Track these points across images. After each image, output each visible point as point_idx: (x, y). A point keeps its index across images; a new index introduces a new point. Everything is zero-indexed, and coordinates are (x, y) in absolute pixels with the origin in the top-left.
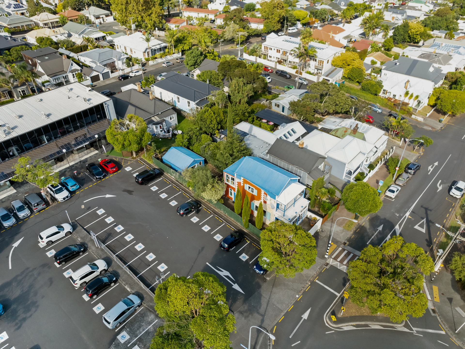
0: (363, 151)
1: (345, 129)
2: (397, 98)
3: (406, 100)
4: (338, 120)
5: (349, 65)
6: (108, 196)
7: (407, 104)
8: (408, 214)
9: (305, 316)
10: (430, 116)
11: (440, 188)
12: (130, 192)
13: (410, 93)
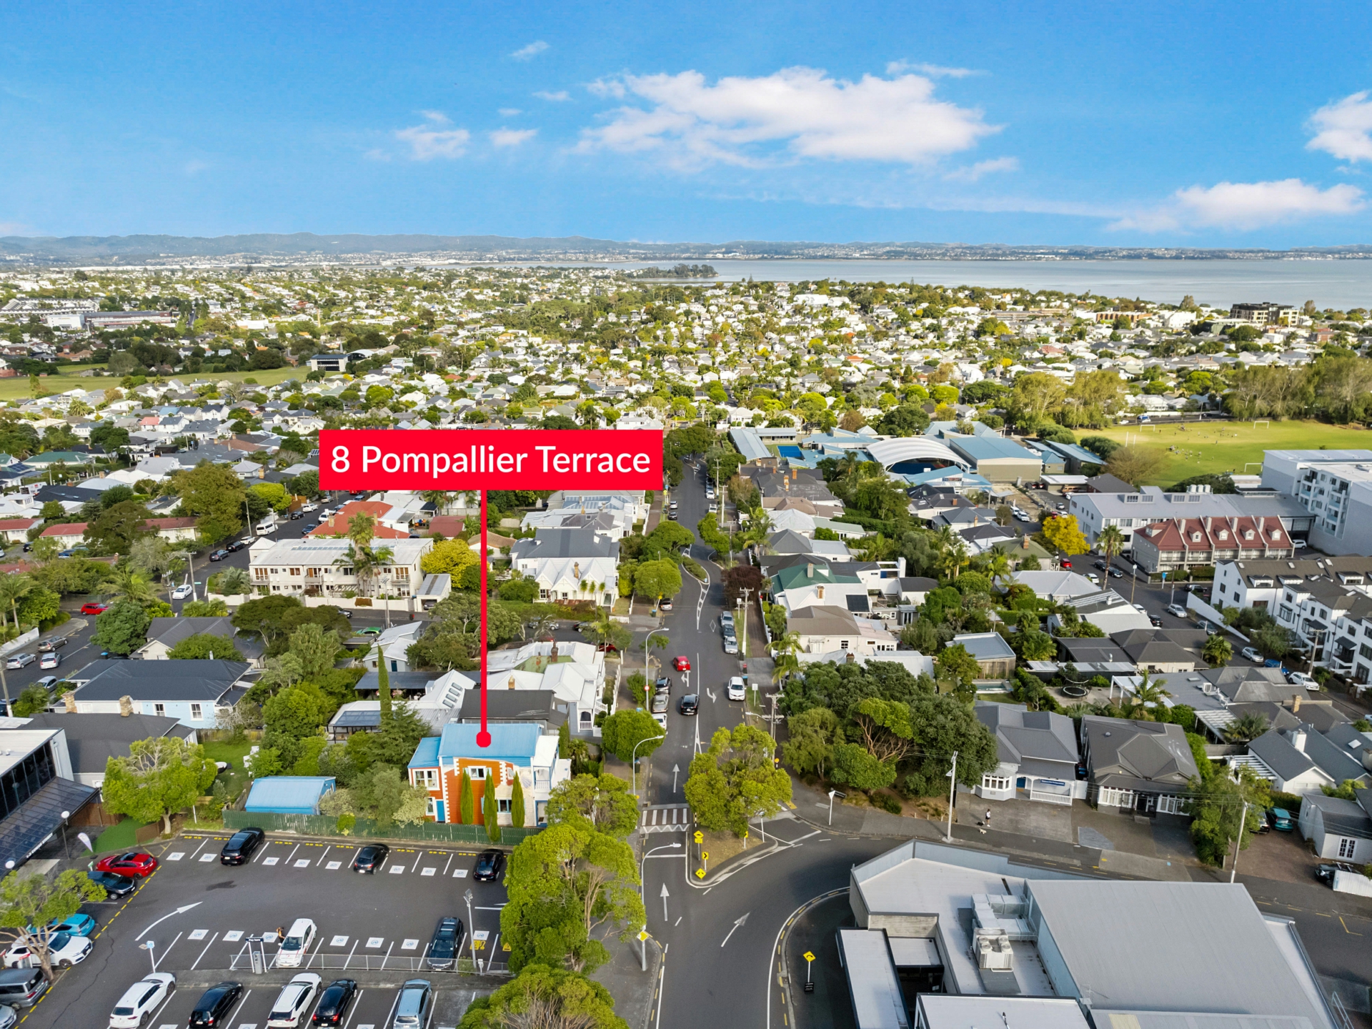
0: (589, 678)
1: (535, 660)
2: (570, 597)
3: (587, 596)
4: (511, 654)
5: (456, 565)
6: (181, 910)
7: (593, 602)
8: (697, 741)
9: (665, 893)
10: (634, 612)
11: (714, 697)
12: (227, 885)
13: (589, 583)
